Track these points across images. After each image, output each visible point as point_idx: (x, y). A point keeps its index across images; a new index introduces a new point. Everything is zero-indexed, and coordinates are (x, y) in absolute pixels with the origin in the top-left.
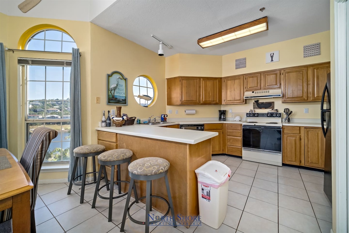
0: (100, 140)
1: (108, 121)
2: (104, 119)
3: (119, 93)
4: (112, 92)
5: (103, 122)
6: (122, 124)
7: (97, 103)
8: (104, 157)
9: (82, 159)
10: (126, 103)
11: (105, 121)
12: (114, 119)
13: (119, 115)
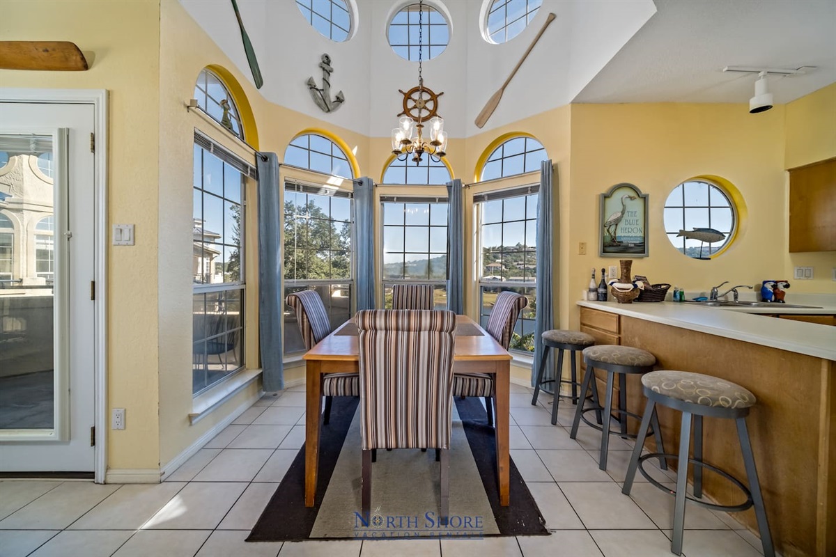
0: (584, 325)
1: (601, 290)
2: (593, 285)
3: (627, 231)
4: (610, 230)
5: (591, 290)
6: (633, 298)
7: (581, 253)
8: (594, 353)
9: (554, 351)
10: (643, 252)
11: (596, 290)
12: (615, 285)
13: (626, 278)
